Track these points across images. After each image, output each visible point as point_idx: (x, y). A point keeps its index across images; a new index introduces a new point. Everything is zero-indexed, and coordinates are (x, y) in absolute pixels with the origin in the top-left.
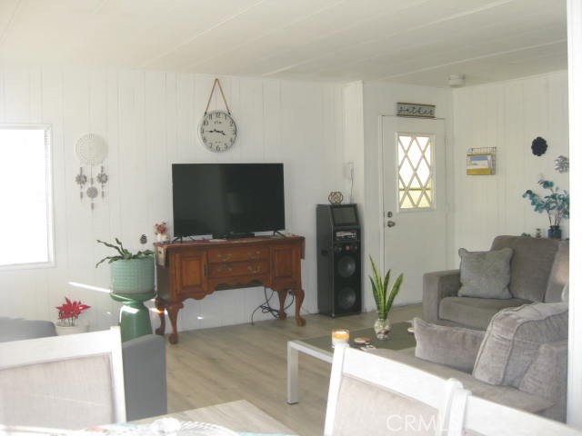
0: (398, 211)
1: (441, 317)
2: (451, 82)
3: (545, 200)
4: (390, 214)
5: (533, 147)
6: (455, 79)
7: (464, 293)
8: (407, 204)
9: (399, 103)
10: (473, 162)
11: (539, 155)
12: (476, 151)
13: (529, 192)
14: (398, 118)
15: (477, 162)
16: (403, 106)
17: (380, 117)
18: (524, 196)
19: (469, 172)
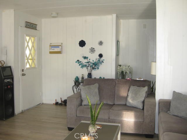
0: (26, 69)
1: (78, 116)
2: (53, 15)
3: (85, 64)
4: (23, 70)
5: (79, 44)
6: (54, 14)
7: (85, 104)
8: (28, 66)
9: (26, 22)
10: (52, 49)
11: (82, 47)
12: (53, 44)
13: (78, 61)
14: (25, 28)
15: (55, 49)
16: (27, 23)
17: (20, 27)
18: (76, 62)
19: (51, 53)
